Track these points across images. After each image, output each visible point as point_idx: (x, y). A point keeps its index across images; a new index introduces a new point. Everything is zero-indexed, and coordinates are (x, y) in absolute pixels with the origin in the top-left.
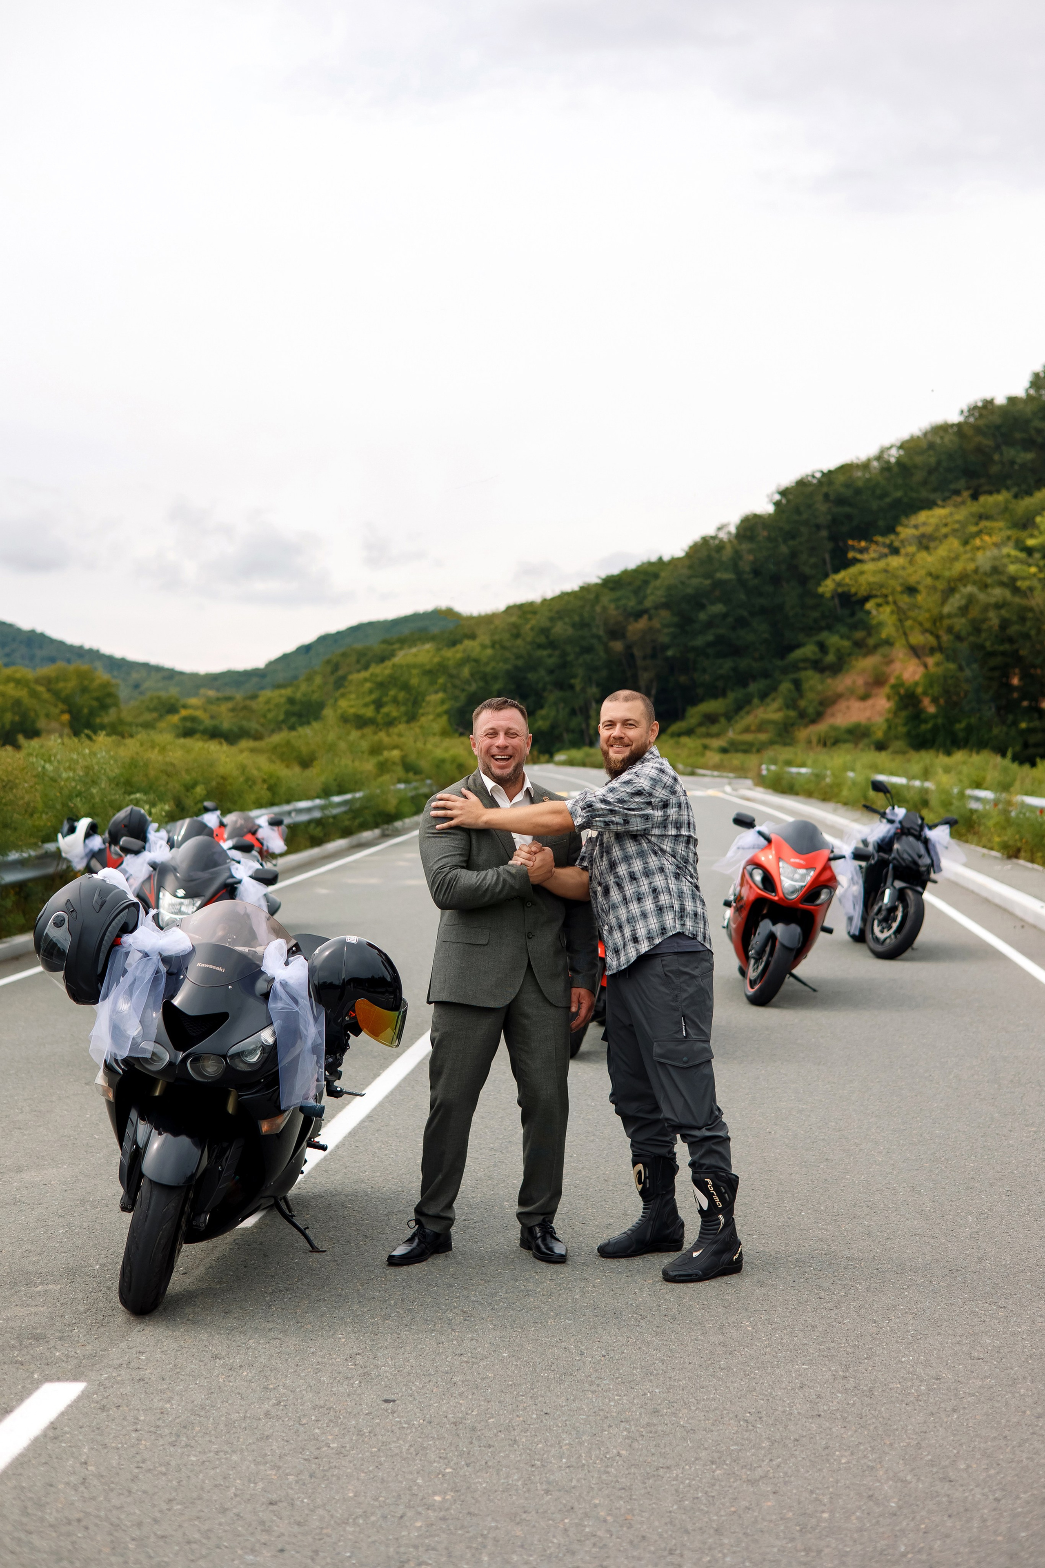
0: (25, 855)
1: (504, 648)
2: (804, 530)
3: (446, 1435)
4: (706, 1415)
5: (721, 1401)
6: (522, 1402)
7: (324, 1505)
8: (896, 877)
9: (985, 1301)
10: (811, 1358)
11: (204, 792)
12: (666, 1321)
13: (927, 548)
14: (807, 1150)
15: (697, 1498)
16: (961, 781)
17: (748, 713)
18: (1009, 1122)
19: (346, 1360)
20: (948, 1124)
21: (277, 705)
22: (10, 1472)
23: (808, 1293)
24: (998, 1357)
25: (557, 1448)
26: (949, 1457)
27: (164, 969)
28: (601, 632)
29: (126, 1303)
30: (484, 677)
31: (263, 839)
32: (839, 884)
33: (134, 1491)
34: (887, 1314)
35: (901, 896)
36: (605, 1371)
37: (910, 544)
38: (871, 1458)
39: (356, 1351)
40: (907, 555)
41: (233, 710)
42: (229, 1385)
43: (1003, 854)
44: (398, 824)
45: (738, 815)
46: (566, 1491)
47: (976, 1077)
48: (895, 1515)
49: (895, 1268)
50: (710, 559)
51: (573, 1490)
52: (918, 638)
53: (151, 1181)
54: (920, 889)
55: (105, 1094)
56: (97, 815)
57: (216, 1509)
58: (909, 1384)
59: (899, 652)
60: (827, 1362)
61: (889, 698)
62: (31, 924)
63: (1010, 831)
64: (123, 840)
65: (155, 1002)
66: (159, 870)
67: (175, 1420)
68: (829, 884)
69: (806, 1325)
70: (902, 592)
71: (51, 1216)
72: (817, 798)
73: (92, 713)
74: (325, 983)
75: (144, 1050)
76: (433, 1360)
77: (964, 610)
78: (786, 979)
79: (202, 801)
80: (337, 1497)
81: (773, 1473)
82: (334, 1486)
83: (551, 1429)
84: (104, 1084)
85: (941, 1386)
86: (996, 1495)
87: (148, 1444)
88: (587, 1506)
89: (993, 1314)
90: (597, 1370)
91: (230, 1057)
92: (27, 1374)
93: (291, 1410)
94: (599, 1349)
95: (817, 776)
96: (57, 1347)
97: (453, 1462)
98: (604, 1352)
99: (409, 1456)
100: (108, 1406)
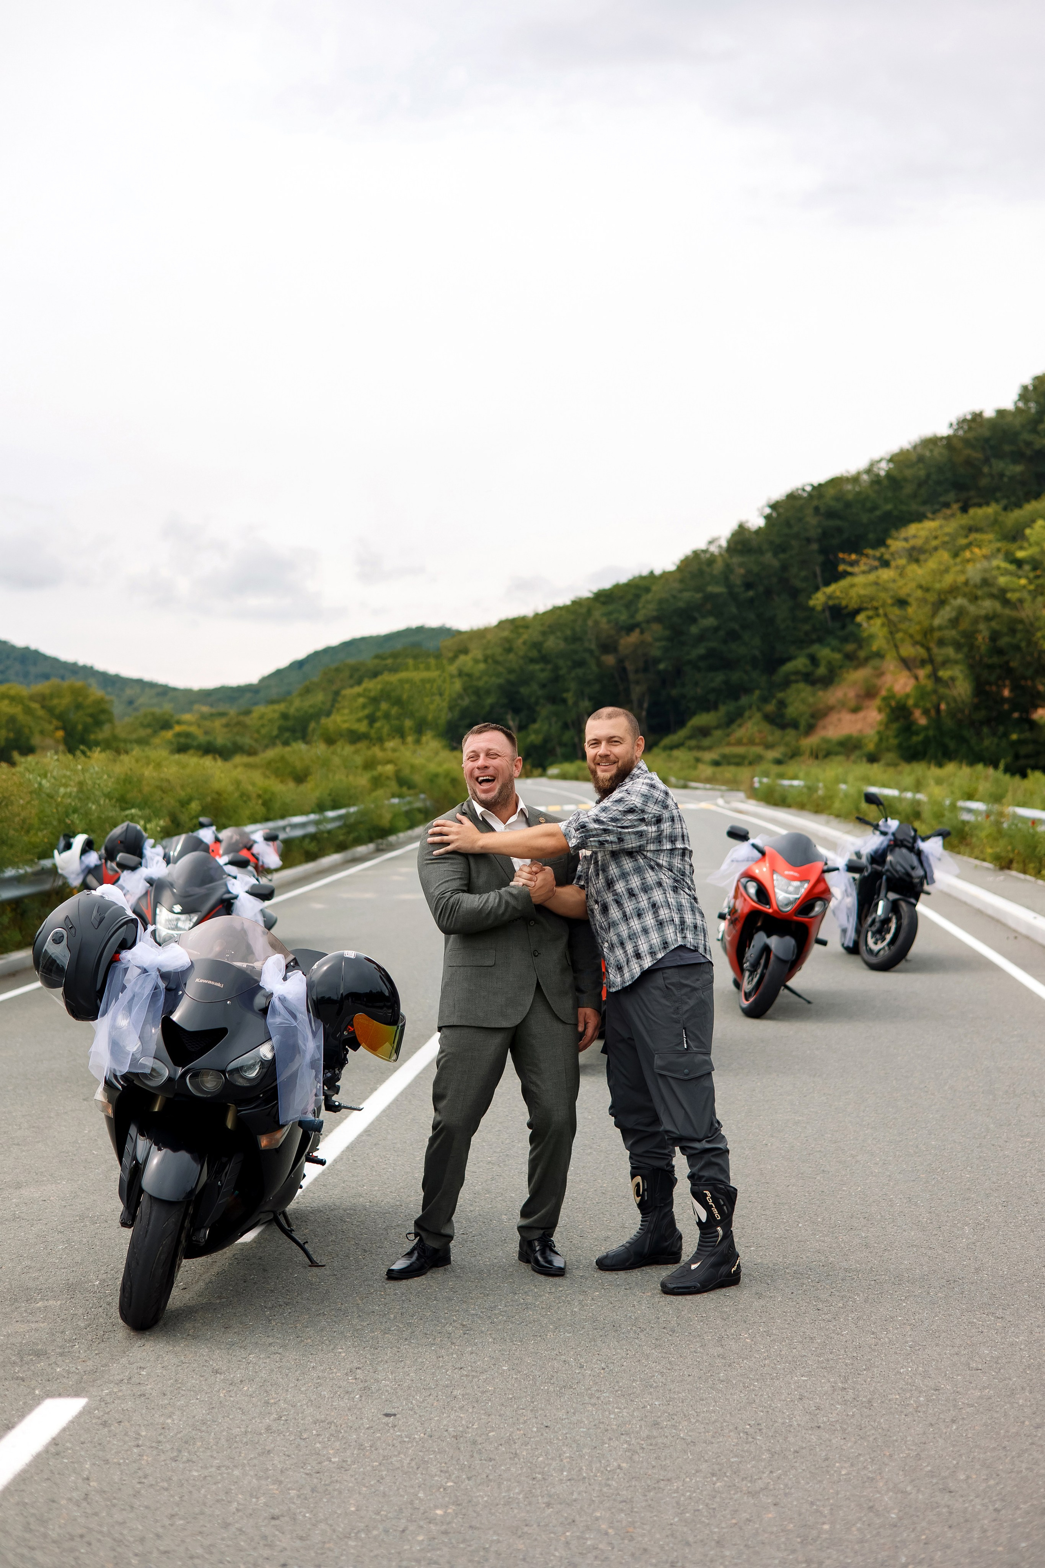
0: (21, 871)
1: (496, 662)
2: (794, 543)
3: (447, 1449)
4: (706, 1427)
5: (721, 1413)
6: (522, 1415)
7: (326, 1519)
8: (889, 889)
9: (982, 1312)
10: (810, 1369)
11: (199, 808)
12: (665, 1333)
13: (917, 561)
14: (803, 1162)
15: (698, 1510)
16: (952, 793)
17: (740, 726)
18: (1005, 1132)
19: (347, 1374)
20: (944, 1135)
21: (271, 721)
22: (12, 1488)
23: (806, 1304)
24: (996, 1368)
25: (557, 1462)
26: (948, 1468)
27: (162, 985)
28: (593, 646)
29: (126, 1318)
30: (477, 692)
31: (258, 854)
32: (835, 896)
33: (135, 1506)
34: (885, 1325)
35: (894, 907)
36: (605, 1384)
37: (901, 557)
38: (871, 1469)
39: (356, 1365)
40: (897, 567)
41: (227, 725)
42: (230, 1400)
43: (995, 865)
44: (392, 839)
45: (732, 827)
46: (568, 1504)
47: (971, 1088)
48: (895, 1526)
49: (893, 1279)
50: (701, 573)
51: (574, 1503)
52: (908, 650)
53: (150, 1196)
54: (913, 901)
55: (104, 1110)
56: (94, 831)
57: (218, 1523)
58: (908, 1395)
59: (890, 664)
60: (826, 1374)
61: (880, 710)
62: (29, 940)
63: (1002, 842)
64: (120, 856)
65: (154, 1018)
66: (156, 886)
67: (176, 1435)
68: (824, 896)
69: (805, 1336)
70: (893, 605)
71: (51, 1232)
72: (810, 810)
73: (87, 730)
74: (323, 997)
75: (143, 1066)
76: (433, 1374)
77: (954, 622)
78: (781, 992)
79: (197, 817)
80: (339, 1512)
81: (774, 1485)
82: (335, 1500)
83: (551, 1442)
84: (104, 1100)
85: (940, 1397)
86: (996, 1506)
87: (149, 1459)
88: (589, 1519)
89: (990, 1324)
90: (597, 1383)
91: (229, 1072)
92: (29, 1390)
93: (292, 1424)
94: (599, 1362)
95: (809, 788)
96: (58, 1363)
97: (454, 1476)
98: (603, 1365)
99: (410, 1470)
100: (109, 1422)
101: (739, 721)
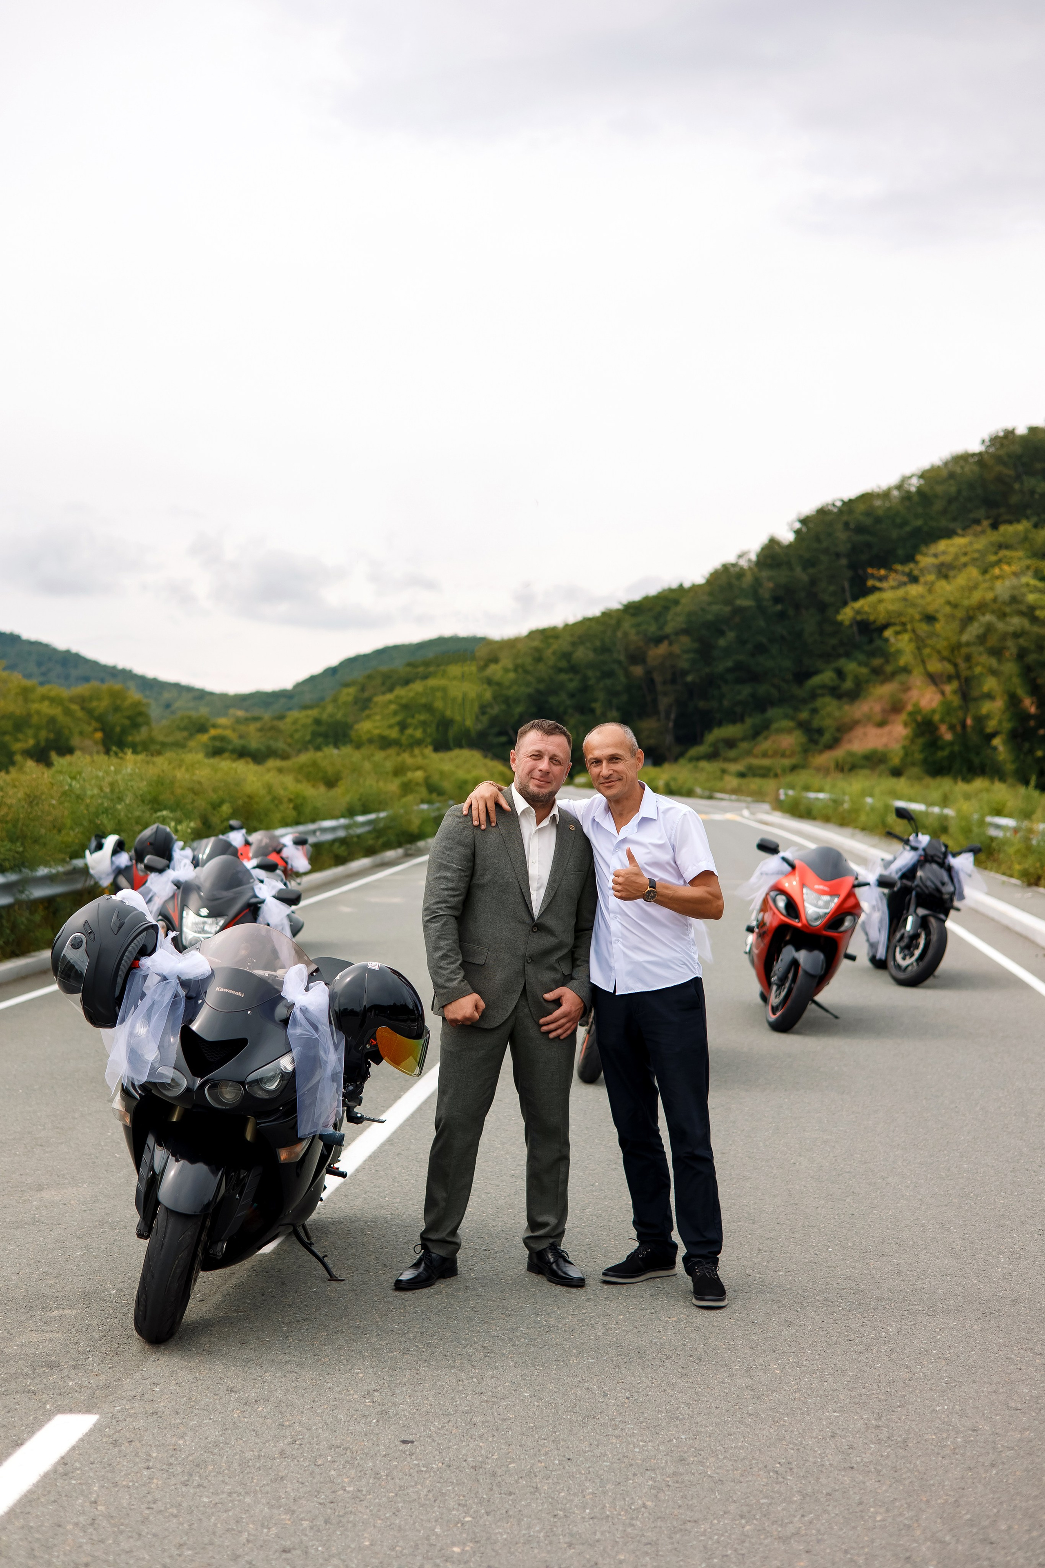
0: (54, 871)
1: (526, 672)
2: (824, 558)
3: (466, 1481)
4: (734, 1464)
5: (750, 1450)
6: (544, 1446)
7: (339, 1554)
8: (919, 904)
9: (1020, 1347)
10: (842, 1405)
11: (230, 811)
12: (691, 1362)
13: (946, 577)
14: (832, 1183)
15: (727, 1556)
16: (981, 808)
17: (766, 738)
18: (1038, 1156)
19: (364, 1397)
20: (976, 1158)
21: (304, 726)
22: (18, 1511)
23: (837, 1334)
24: (1036, 1408)
25: (580, 1498)
26: (988, 1517)
27: (182, 993)
28: (622, 657)
29: (141, 1331)
30: (507, 701)
31: (288, 858)
32: (863, 911)
33: (144, 1534)
34: (919, 1359)
35: (923, 923)
36: (629, 1415)
37: (930, 573)
38: (907, 1516)
39: (374, 1387)
40: (926, 583)
41: (261, 730)
42: (244, 1421)
43: (1023, 882)
44: (421, 844)
45: (762, 840)
46: (590, 1545)
47: (1003, 1109)
49: (927, 1310)
50: (730, 586)
51: (597, 1544)
52: (935, 666)
53: (167, 1209)
54: (943, 917)
55: (122, 1118)
56: (124, 831)
57: (228, 1555)
58: (945, 1435)
59: (917, 679)
60: (858, 1410)
61: (906, 725)
62: (52, 941)
63: (1031, 859)
64: (148, 859)
65: (173, 1027)
66: (183, 889)
67: (188, 1457)
68: (853, 911)
69: (836, 1369)
70: (921, 620)
71: (70, 1237)
72: (835, 823)
73: (124, 731)
74: (345, 1009)
75: (161, 1075)
76: (453, 1398)
77: (982, 639)
78: (809, 1006)
79: (228, 819)
80: (352, 1546)
81: (805, 1529)
82: (349, 1533)
83: (573, 1477)
84: (122, 1108)
85: (978, 1438)
86: (1040, 1560)
87: (159, 1483)
88: (612, 1562)
90: (621, 1413)
91: (248, 1083)
92: (40, 1405)
93: (306, 1449)
94: (623, 1391)
95: (835, 801)
96: (71, 1376)
97: (472, 1510)
98: (627, 1394)
99: (427, 1502)
100: (120, 1441)
101: (765, 733)
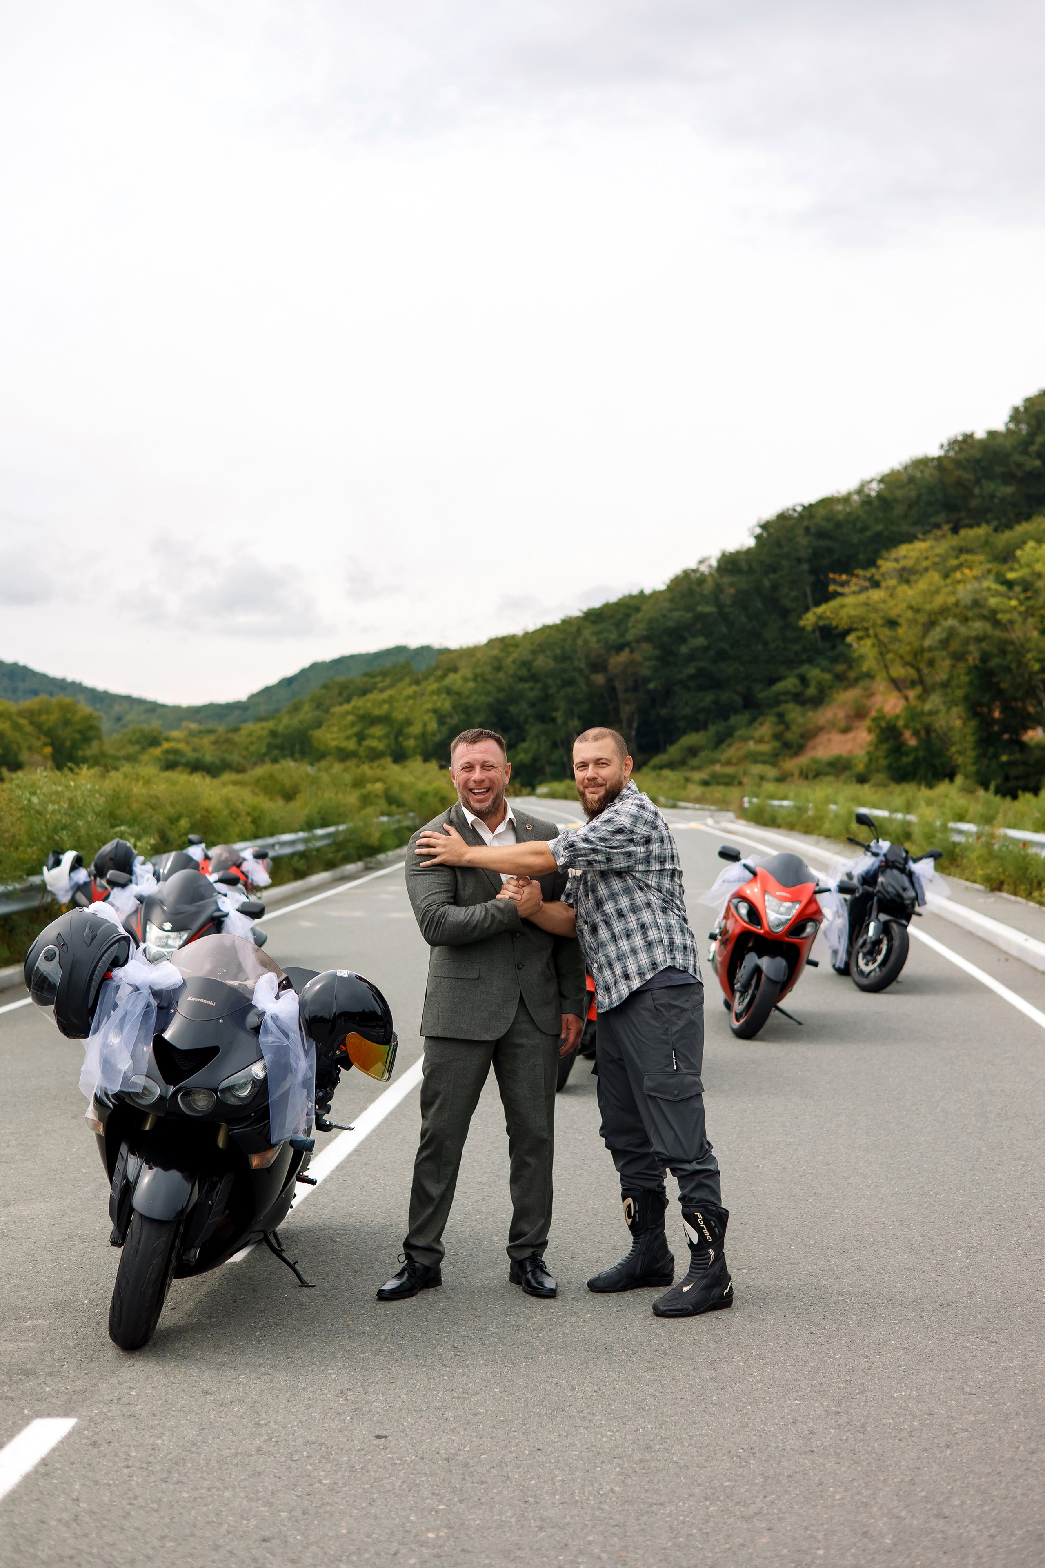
0: (10, 888)
1: (486, 681)
2: (785, 563)
3: (439, 1472)
4: (699, 1450)
5: (713, 1437)
6: (514, 1437)
7: (317, 1542)
8: (880, 910)
9: (976, 1336)
10: (802, 1393)
11: (189, 825)
12: (657, 1356)
13: (908, 582)
14: (795, 1184)
15: (692, 1535)
16: (944, 814)
17: (729, 746)
18: (996, 1155)
19: (337, 1396)
20: (936, 1158)
21: (260, 738)
23: (799, 1327)
24: (990, 1393)
25: (550, 1485)
26: (943, 1493)
27: (154, 1003)
28: (583, 665)
29: (116, 1338)
31: (248, 872)
32: (825, 917)
33: (125, 1527)
34: (878, 1349)
35: (885, 929)
36: (596, 1407)
37: (891, 578)
38: (865, 1494)
39: (347, 1386)
40: (887, 588)
41: (215, 743)
42: (220, 1421)
43: (986, 887)
44: (381, 857)
45: (724, 848)
46: (560, 1528)
48: (890, 1552)
49: (886, 1303)
50: (691, 592)
51: (566, 1527)
52: (899, 671)
53: (141, 1215)
54: (904, 922)
55: (95, 1128)
56: (83, 849)
57: (209, 1545)
58: (902, 1419)
59: (880, 685)
60: (819, 1398)
61: (870, 731)
62: (19, 958)
63: (993, 864)
64: (110, 874)
65: (146, 1036)
66: (146, 903)
67: (166, 1456)
68: (815, 917)
69: (798, 1360)
70: (883, 625)
71: (40, 1250)
72: (799, 831)
73: (75, 746)
74: (316, 1016)
75: (135, 1084)
76: (424, 1395)
77: (945, 643)
78: (772, 1013)
79: (186, 834)
80: (330, 1534)
81: (767, 1509)
82: (326, 1523)
83: (543, 1466)
84: (94, 1118)
85: (934, 1421)
86: (990, 1532)
87: (139, 1480)
88: (581, 1544)
89: (984, 1349)
90: (589, 1406)
91: (220, 1091)
92: (18, 1410)
93: (282, 1446)
94: (591, 1385)
95: (799, 809)
96: (47, 1383)
97: (445, 1499)
98: (595, 1388)
99: (402, 1492)
100: (99, 1442)
101: (729, 741)
